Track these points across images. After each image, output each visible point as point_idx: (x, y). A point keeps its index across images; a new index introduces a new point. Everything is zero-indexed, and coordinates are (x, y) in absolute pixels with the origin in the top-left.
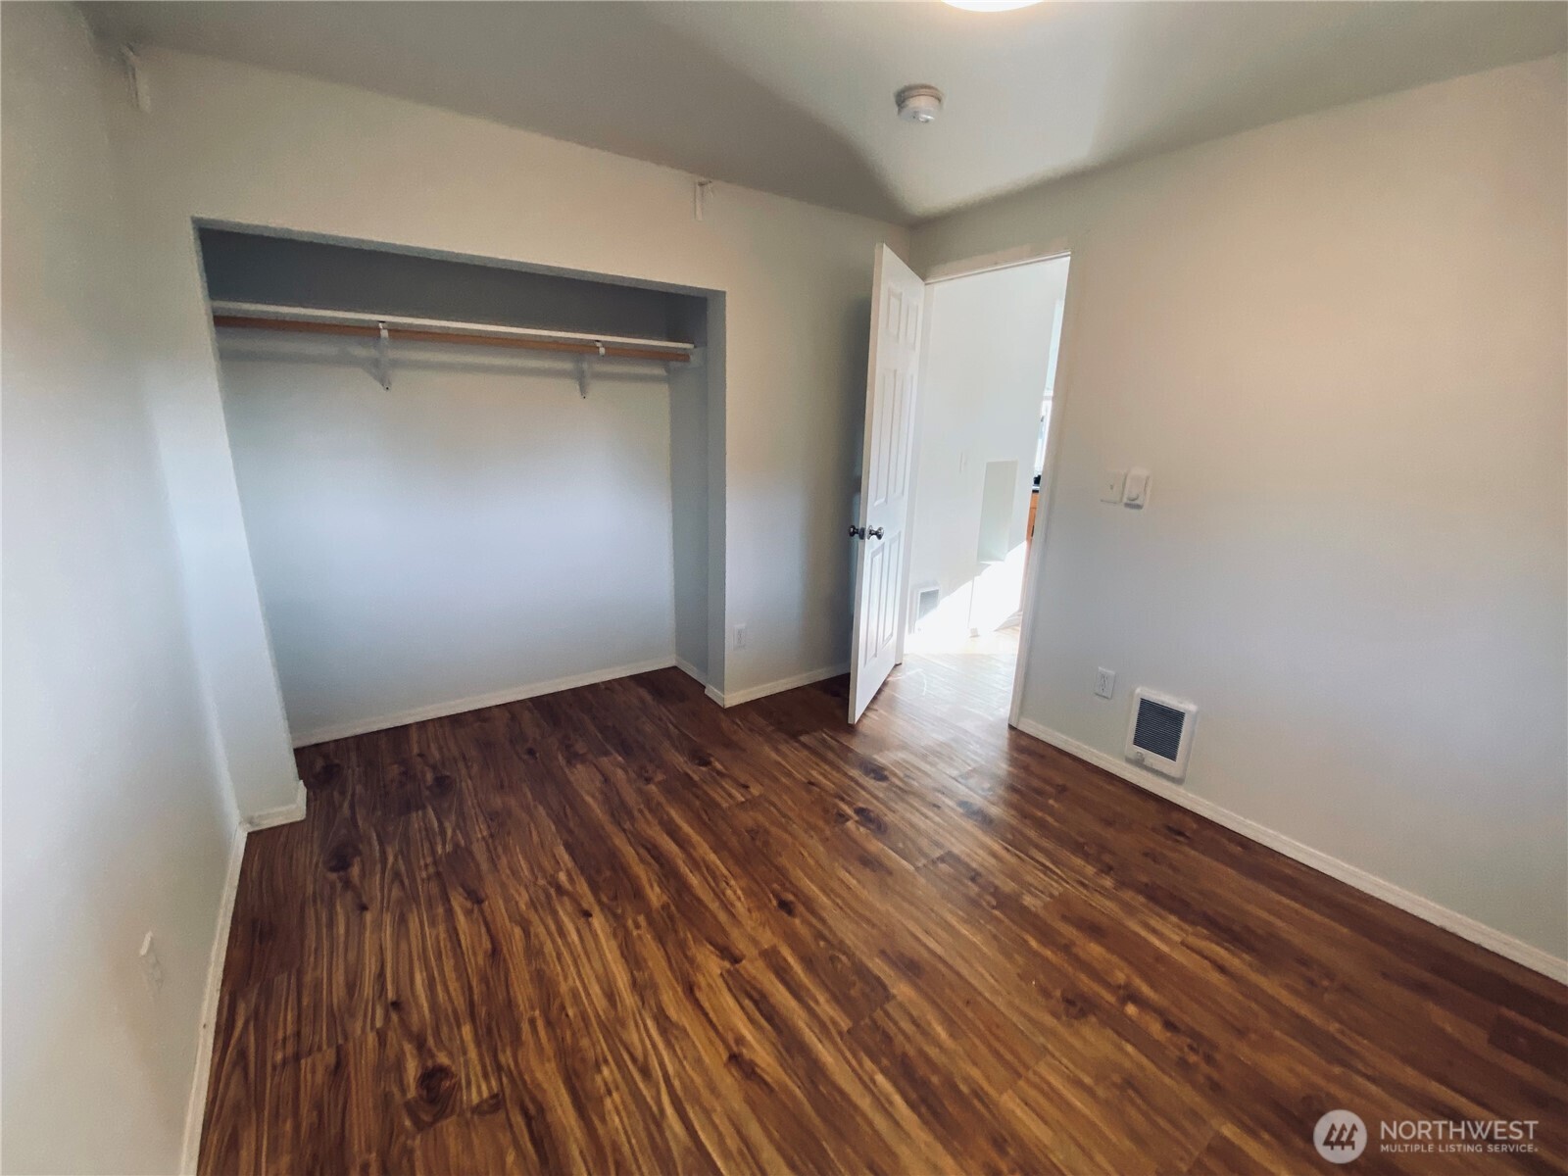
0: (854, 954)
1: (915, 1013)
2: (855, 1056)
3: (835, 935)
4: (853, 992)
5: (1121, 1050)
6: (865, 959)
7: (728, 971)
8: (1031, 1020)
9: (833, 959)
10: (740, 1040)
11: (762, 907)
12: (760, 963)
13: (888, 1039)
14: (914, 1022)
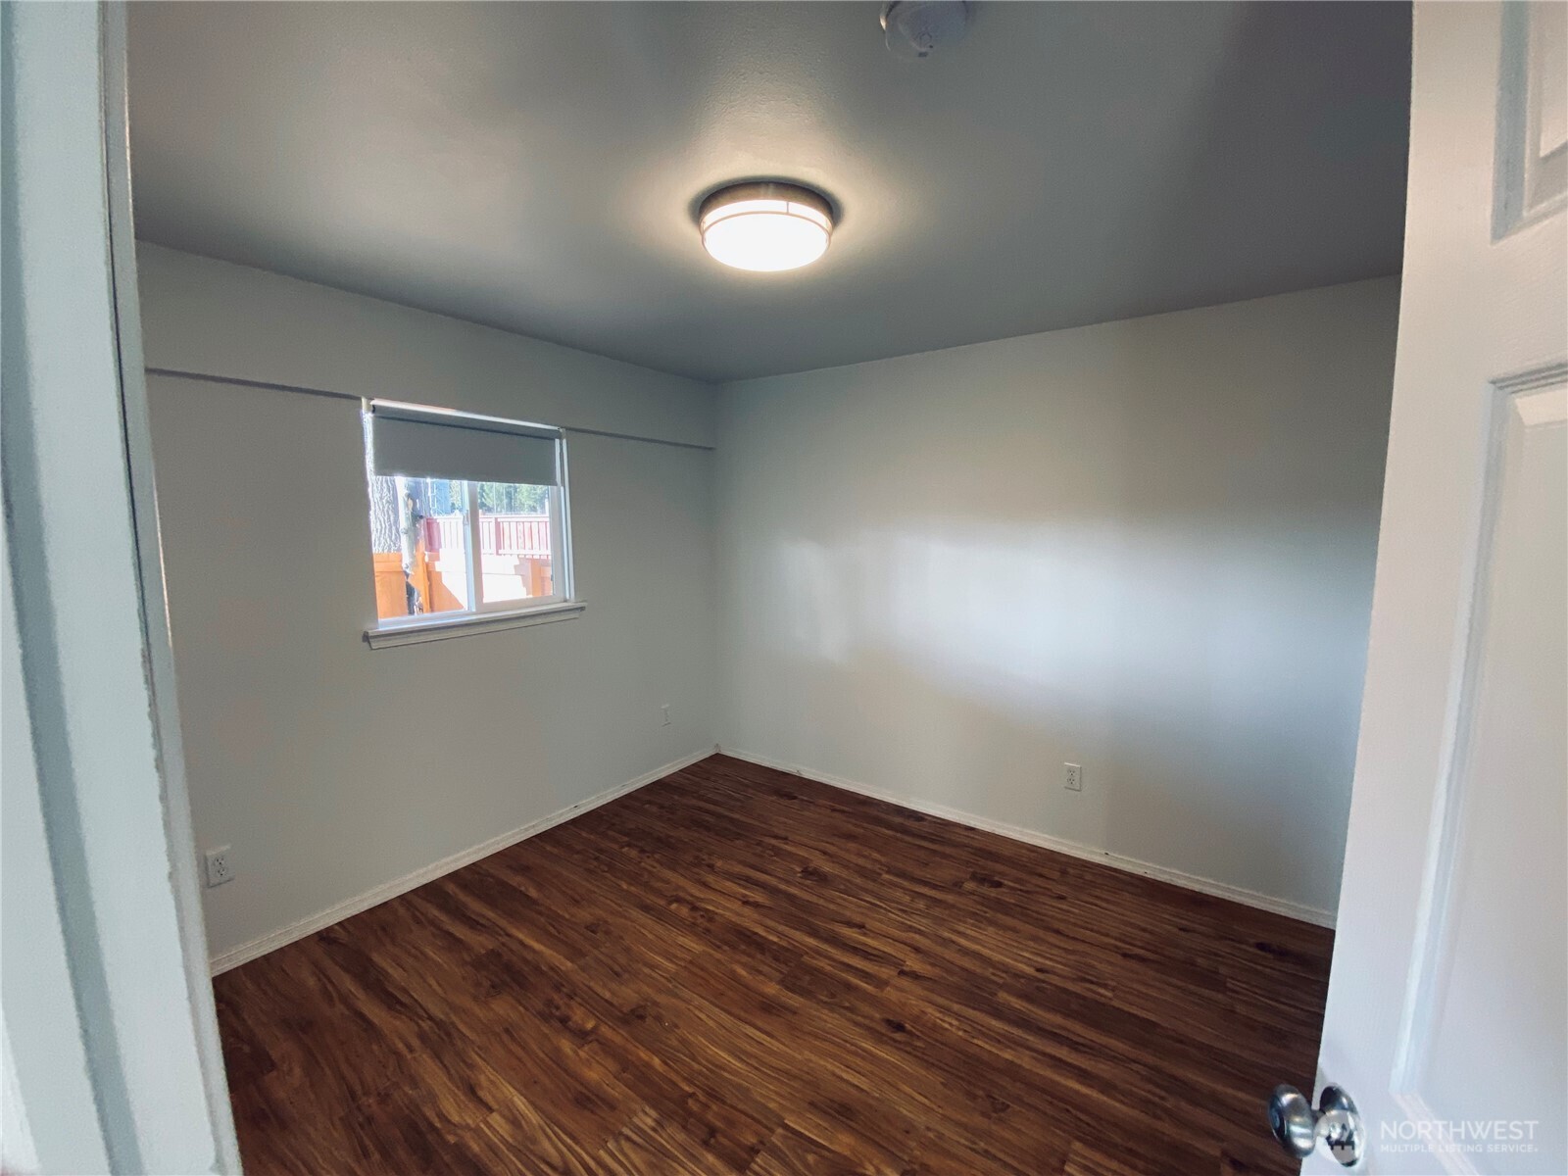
0: (818, 1003)
1: (762, 978)
2: (794, 946)
3: (840, 1014)
4: (807, 978)
5: (613, 993)
6: (808, 1003)
7: (902, 965)
8: (676, 996)
9: (833, 996)
10: (865, 935)
11: (916, 1019)
12: (885, 976)
13: (776, 959)
14: (760, 972)
